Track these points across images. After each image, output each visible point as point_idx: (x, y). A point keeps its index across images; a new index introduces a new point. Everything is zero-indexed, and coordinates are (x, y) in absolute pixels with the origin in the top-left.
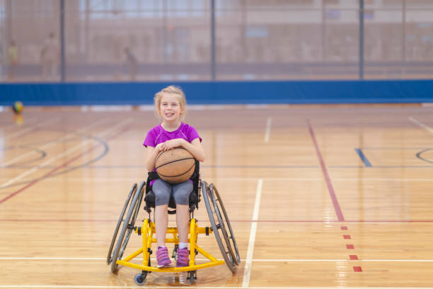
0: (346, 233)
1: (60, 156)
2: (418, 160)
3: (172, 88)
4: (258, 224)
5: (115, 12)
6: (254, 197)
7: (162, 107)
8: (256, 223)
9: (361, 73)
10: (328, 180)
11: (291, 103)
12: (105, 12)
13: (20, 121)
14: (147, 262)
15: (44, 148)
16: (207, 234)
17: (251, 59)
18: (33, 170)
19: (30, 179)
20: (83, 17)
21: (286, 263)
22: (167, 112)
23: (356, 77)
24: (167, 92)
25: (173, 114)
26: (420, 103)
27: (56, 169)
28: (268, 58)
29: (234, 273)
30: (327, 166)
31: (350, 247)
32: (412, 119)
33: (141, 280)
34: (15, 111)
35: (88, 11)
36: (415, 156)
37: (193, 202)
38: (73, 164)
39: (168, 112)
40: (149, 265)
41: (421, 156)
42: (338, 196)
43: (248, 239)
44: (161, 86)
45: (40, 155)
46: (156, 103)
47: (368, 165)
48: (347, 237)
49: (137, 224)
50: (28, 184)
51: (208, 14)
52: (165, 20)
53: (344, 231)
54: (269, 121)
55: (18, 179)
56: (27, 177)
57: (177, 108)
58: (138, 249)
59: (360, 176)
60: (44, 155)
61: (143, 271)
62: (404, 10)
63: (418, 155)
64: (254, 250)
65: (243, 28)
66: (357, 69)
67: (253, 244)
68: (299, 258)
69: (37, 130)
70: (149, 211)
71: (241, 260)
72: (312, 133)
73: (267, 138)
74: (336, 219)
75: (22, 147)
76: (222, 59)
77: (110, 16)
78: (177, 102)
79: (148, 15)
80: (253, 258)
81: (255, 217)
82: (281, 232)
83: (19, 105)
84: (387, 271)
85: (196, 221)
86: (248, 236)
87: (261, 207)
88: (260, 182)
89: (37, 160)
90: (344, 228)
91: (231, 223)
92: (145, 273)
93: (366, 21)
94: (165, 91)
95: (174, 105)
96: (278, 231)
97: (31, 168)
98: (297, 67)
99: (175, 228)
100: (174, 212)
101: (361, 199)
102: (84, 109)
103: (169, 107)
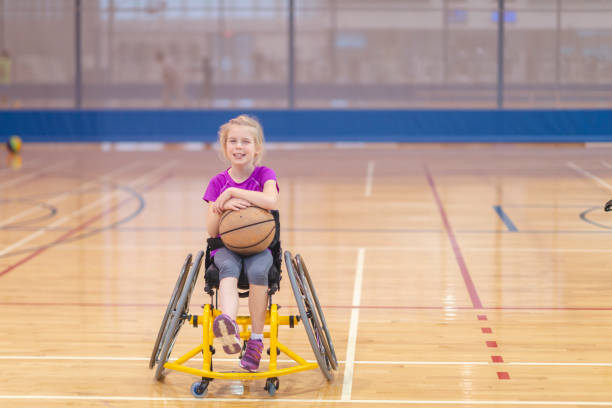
0: (485, 324)
1: (76, 213)
2: (583, 223)
3: (244, 118)
4: (361, 313)
5: (150, 10)
6: (353, 273)
7: (230, 145)
8: (357, 310)
9: (500, 99)
10: (456, 249)
11: (401, 141)
12: (136, 10)
13: (17, 163)
14: (208, 366)
15: (52, 202)
16: (292, 324)
17: (343, 79)
18: (40, 233)
19: (36, 246)
20: (105, 17)
21: (402, 366)
22: (235, 152)
23: (492, 105)
24: (236, 122)
25: (244, 155)
26: (582, 142)
27: (72, 232)
28: (367, 77)
29: (329, 380)
30: (454, 230)
31: (493, 344)
32: (572, 165)
33: (200, 390)
34: (11, 149)
35: (112, 9)
36: (578, 217)
37: (273, 281)
38: (94, 225)
39: (238, 151)
40: (211, 370)
41: (587, 216)
42: (472, 273)
43: (348, 332)
44: (230, 115)
45: (49, 212)
46: (221, 139)
47: (512, 228)
48: (487, 330)
49: (192, 311)
50: (33, 252)
51: (285, 15)
52: (221, 22)
53: (482, 321)
54: (371, 167)
55: (17, 246)
56: (31, 242)
57: (251, 147)
58: (197, 347)
59: (498, 245)
60: (54, 211)
61: (203, 378)
62: (559, 12)
63: (582, 216)
64: (357, 348)
65: (332, 34)
66: (494, 94)
67: (355, 340)
68: (420, 359)
69: (43, 176)
70: (211, 293)
71: (339, 362)
72: (431, 183)
73: (368, 190)
74: (471, 304)
75: (21, 200)
76: (302, 78)
77: (143, 16)
78: (250, 138)
79: (197, 15)
80: (356, 360)
81: (356, 302)
82: (393, 322)
83: (16, 142)
84: (545, 378)
85: (279, 307)
86: (348, 328)
87: (364, 288)
88: (362, 252)
89: (45, 218)
90: (482, 318)
91: (323, 310)
92: (207, 380)
93: (508, 26)
94: (233, 122)
95: (246, 141)
96: (389, 321)
97: (35, 229)
98: (408, 90)
99: (247, 317)
100: (246, 295)
101: (498, 276)
102: (106, 147)
103: (239, 145)
